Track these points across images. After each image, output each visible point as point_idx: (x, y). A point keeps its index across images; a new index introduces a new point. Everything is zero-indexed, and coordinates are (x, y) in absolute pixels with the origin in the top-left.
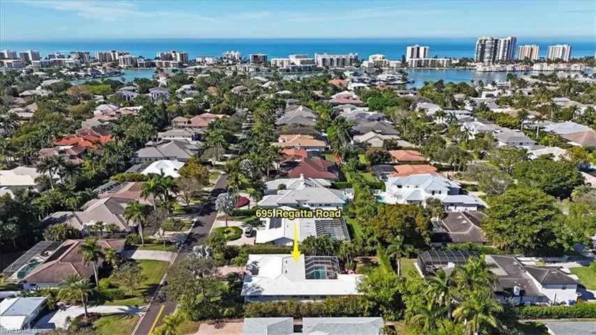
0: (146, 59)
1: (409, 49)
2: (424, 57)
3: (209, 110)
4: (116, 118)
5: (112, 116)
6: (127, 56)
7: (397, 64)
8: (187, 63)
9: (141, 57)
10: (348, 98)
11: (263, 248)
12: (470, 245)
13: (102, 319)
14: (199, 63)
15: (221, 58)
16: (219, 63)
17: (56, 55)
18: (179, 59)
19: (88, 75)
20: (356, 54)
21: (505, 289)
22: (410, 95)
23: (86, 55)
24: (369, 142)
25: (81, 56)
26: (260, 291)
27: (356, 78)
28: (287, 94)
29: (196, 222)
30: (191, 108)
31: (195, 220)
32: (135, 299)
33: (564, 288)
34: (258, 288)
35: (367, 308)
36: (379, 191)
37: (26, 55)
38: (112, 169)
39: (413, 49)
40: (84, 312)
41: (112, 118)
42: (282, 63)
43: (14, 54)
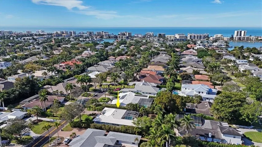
0: (114, 35)
1: (236, 32)
2: (244, 36)
3: (126, 55)
4: (88, 56)
5: (88, 55)
6: (107, 33)
7: (227, 39)
8: (130, 37)
9: (112, 34)
10: (191, 52)
11: (113, 106)
12: (202, 115)
13: (42, 122)
14: (135, 37)
15: (145, 35)
16: (144, 37)
17: (82, 33)
18: (127, 35)
19: (90, 40)
20: (208, 34)
21: (205, 134)
22: (224, 52)
23: (92, 33)
24: (186, 70)
25: (90, 33)
26: (100, 120)
27: (201, 44)
28: (163, 50)
29: (96, 95)
30: (118, 53)
31: (96, 94)
32: (57, 117)
33: (234, 137)
34: (100, 119)
35: (137, 131)
36: (179, 91)
37: (71, 32)
38: (75, 73)
39: (238, 32)
40: (37, 119)
41: (87, 56)
42: (171, 37)
43: (67, 32)
